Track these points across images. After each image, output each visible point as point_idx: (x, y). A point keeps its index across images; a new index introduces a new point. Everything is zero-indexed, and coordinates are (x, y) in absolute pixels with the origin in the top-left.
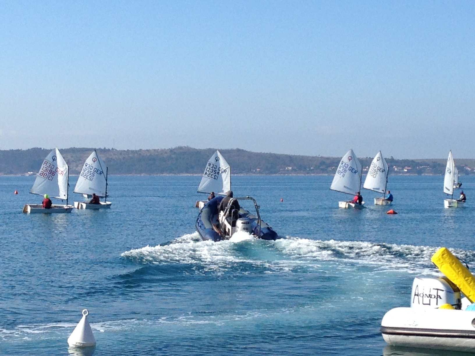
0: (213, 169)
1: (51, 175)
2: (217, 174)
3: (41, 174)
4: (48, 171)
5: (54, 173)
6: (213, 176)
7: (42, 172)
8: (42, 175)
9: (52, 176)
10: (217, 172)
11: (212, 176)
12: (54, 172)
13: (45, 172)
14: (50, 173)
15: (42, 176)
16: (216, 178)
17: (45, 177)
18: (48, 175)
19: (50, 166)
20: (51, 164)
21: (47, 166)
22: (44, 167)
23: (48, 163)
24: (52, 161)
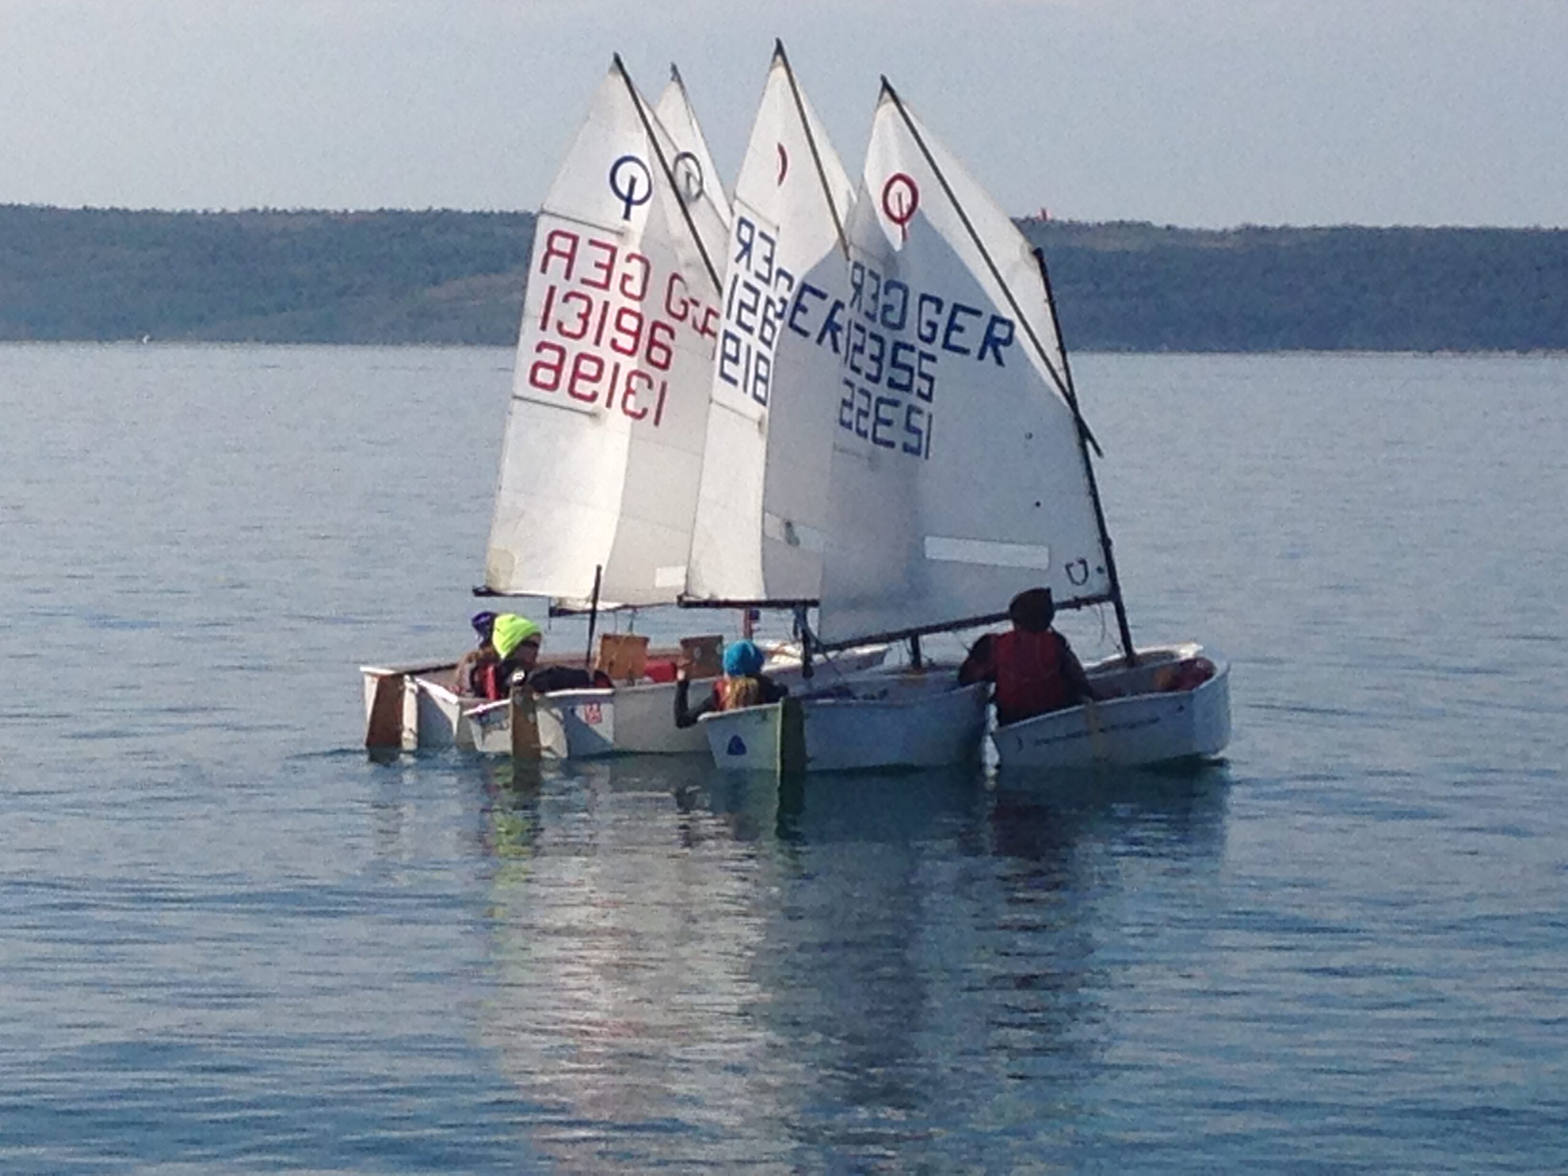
1: (638, 363)
3: (545, 376)
5: (661, 335)
7: (543, 345)
8: (552, 387)
12: (656, 325)
13: (573, 348)
14: (627, 342)
15: (561, 395)
17: (593, 397)
18: (617, 367)
19: (609, 269)
20: (614, 250)
21: (584, 281)
22: (552, 289)
23: (582, 243)
24: (617, 221)
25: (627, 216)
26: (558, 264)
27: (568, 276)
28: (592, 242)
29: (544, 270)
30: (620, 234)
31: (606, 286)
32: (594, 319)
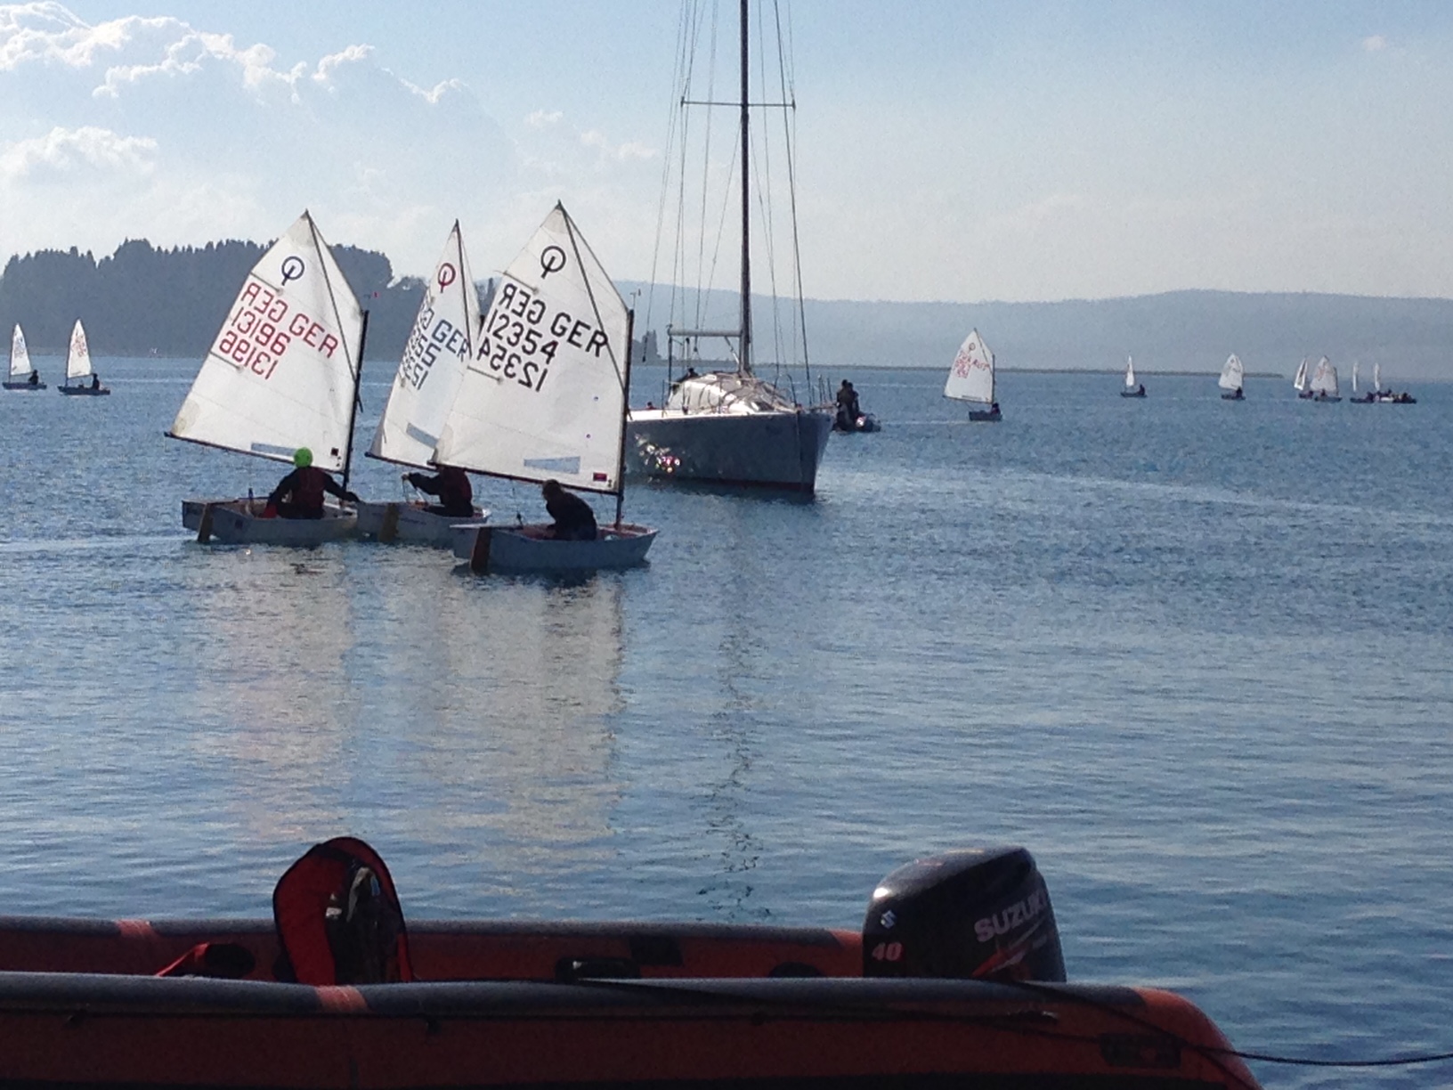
0: (523, 320)
1: (267, 349)
2: (538, 357)
3: (226, 346)
4: (258, 333)
5: (282, 339)
6: (518, 369)
7: (230, 333)
8: (227, 352)
9: (272, 355)
10: (540, 343)
11: (510, 365)
12: (281, 334)
13: (241, 336)
14: (263, 339)
15: (229, 356)
16: (535, 377)
17: (240, 360)
18: (255, 349)
19: (267, 304)
20: (272, 297)
21: (256, 308)
22: (242, 309)
23: (262, 291)
24: (279, 285)
25: (283, 284)
26: (249, 297)
27: (250, 304)
28: (266, 292)
29: (242, 299)
30: (277, 290)
31: (262, 312)
32: (253, 326)
